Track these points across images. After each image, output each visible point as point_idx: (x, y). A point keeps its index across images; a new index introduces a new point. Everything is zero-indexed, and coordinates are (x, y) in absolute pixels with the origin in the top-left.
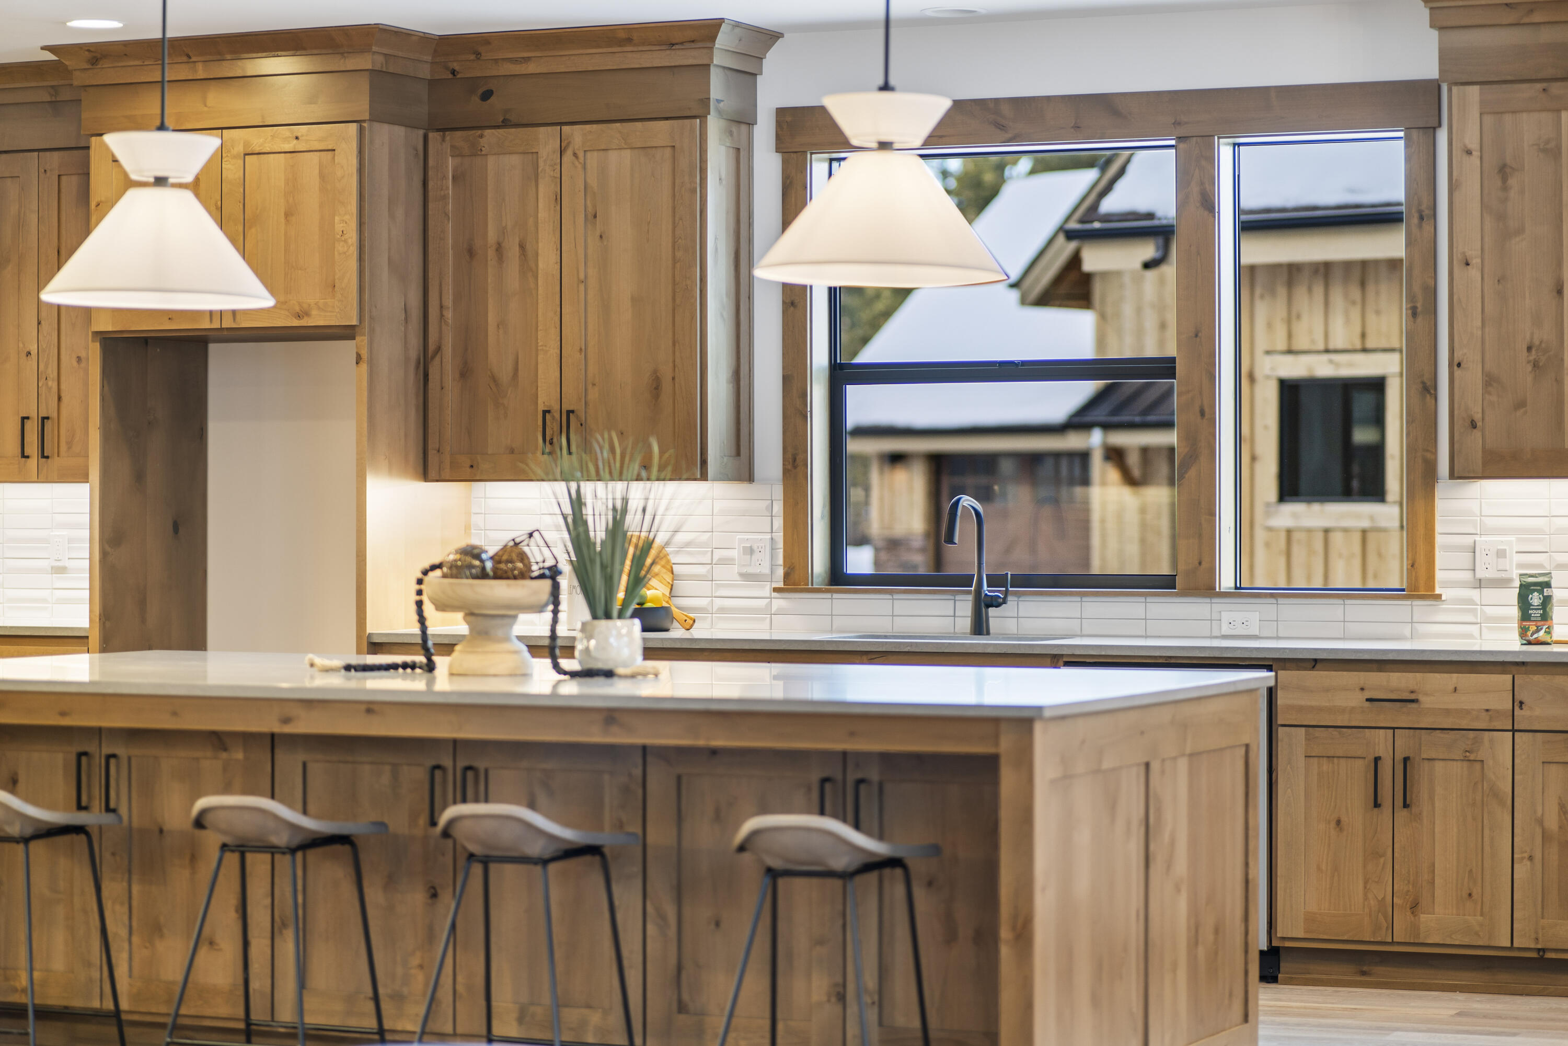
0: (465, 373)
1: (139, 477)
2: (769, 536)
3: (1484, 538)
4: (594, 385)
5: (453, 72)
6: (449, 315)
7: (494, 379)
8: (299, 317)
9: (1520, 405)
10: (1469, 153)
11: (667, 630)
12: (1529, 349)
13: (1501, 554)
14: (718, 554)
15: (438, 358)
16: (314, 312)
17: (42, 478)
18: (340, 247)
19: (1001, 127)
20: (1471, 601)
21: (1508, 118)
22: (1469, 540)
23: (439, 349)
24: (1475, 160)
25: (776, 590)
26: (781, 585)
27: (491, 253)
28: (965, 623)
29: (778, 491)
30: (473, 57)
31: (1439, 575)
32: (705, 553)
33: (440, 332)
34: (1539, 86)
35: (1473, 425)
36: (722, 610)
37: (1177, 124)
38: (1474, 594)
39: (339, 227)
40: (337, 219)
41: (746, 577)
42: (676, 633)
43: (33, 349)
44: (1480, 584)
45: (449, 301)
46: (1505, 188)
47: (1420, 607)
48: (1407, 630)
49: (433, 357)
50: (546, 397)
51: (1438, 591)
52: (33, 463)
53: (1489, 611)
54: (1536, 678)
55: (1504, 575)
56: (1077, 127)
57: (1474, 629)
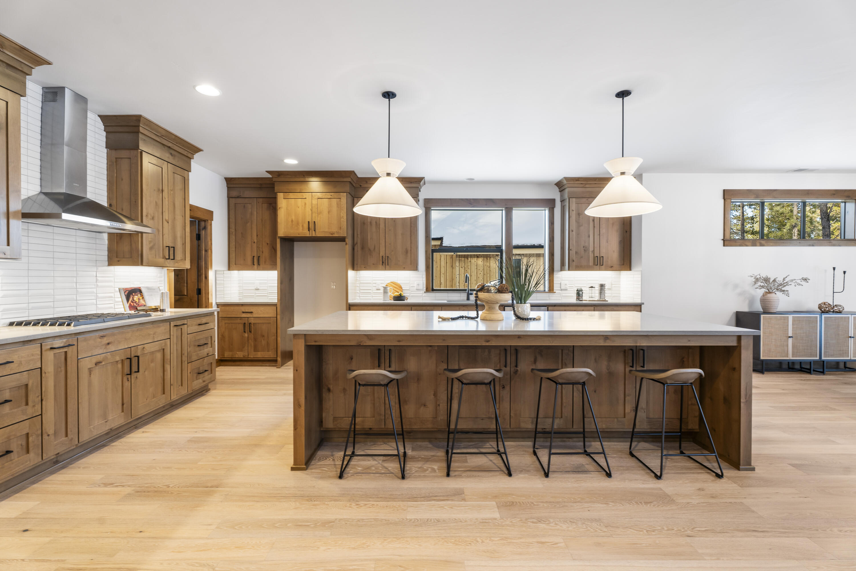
0: (363, 248)
1: (285, 269)
2: (422, 282)
3: (562, 282)
4: (393, 251)
5: (361, 186)
6: (359, 236)
7: (370, 250)
8: (332, 234)
9: (582, 257)
10: (573, 211)
11: (404, 300)
12: (584, 247)
13: (566, 284)
14: (411, 285)
15: (357, 245)
16: (335, 233)
17: (258, 269)
18: (342, 219)
19: (470, 204)
20: (560, 293)
21: (580, 205)
22: (560, 282)
23: (357, 243)
24: (574, 212)
25: (425, 292)
26: (425, 291)
27: (369, 224)
28: (466, 298)
29: (424, 273)
30: (365, 183)
31: (554, 288)
32: (408, 285)
33: (357, 239)
34: (586, 199)
35: (573, 261)
36: (412, 296)
37: (506, 205)
38: (561, 292)
39: (342, 215)
40: (341, 213)
41: (417, 290)
42: (405, 301)
43: (256, 241)
44: (562, 290)
45: (359, 233)
46: (579, 217)
47: (551, 295)
48: (548, 298)
49: (356, 244)
50: (382, 253)
51: (554, 291)
52: (256, 266)
53: (563, 295)
54: (598, 308)
55: (566, 288)
56: (486, 205)
57: (560, 298)
